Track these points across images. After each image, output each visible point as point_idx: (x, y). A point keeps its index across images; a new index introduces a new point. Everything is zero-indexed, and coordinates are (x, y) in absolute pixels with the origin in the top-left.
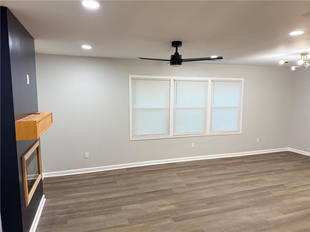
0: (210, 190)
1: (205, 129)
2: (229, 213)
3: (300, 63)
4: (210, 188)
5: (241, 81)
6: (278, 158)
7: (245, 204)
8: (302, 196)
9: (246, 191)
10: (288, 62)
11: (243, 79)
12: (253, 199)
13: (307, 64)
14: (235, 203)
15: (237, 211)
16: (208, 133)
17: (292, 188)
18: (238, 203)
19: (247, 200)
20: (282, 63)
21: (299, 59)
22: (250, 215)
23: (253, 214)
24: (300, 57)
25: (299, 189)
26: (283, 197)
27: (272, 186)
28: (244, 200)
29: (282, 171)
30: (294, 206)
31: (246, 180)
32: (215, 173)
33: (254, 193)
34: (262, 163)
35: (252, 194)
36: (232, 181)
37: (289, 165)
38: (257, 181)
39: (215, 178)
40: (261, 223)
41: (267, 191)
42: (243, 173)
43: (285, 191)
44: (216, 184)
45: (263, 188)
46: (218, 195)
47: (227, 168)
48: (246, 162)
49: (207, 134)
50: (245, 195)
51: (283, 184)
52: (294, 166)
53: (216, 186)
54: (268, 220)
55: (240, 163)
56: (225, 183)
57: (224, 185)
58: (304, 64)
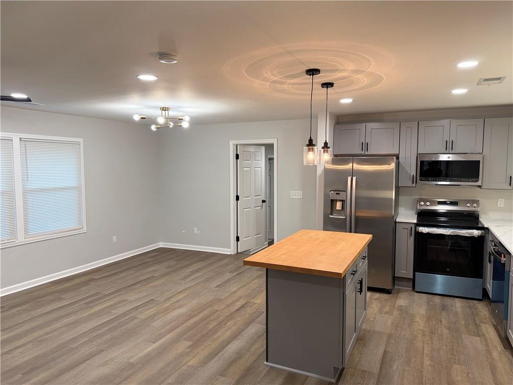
0: (30, 345)
1: (13, 232)
2: (68, 376)
3: (161, 121)
4: (29, 342)
5: (78, 144)
6: (146, 261)
7: (95, 348)
8: (177, 308)
9: (96, 327)
10: (145, 118)
11: (82, 139)
12: (108, 336)
13: (171, 123)
14: (78, 354)
15: (83, 366)
16: (21, 239)
17: (165, 301)
18: (84, 351)
19: (99, 341)
20: (137, 118)
21: (159, 116)
22: (105, 364)
23: (108, 361)
24: (159, 112)
25: (174, 300)
26: (152, 318)
27: (137, 307)
28: (94, 343)
29: (153, 278)
30: (167, 327)
31: (97, 308)
32: (40, 311)
33: (111, 326)
34: (123, 275)
35: (107, 328)
36: (72, 318)
37: (161, 268)
38: (115, 304)
39: (40, 321)
40: (121, 370)
41: (131, 316)
42: (92, 299)
43: (155, 309)
44: (41, 332)
45: (125, 312)
46: (45, 351)
47: (63, 296)
48: (97, 278)
49: (19, 241)
50: (94, 334)
51: (152, 298)
52: (168, 267)
53: (42, 336)
54: (131, 361)
55: (86, 283)
56: (60, 323)
57: (56, 330)
58: (166, 123)
